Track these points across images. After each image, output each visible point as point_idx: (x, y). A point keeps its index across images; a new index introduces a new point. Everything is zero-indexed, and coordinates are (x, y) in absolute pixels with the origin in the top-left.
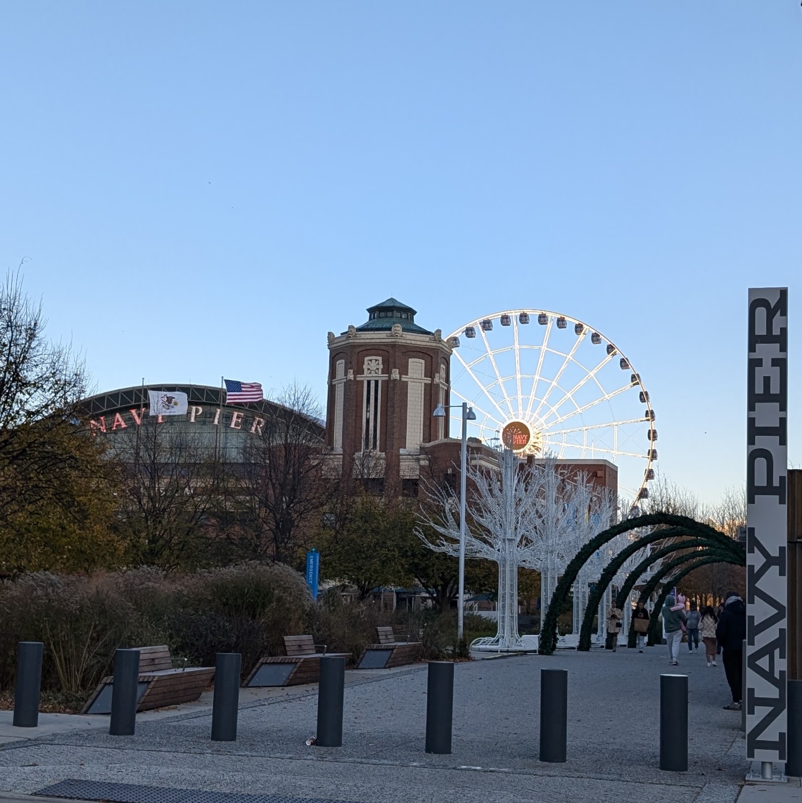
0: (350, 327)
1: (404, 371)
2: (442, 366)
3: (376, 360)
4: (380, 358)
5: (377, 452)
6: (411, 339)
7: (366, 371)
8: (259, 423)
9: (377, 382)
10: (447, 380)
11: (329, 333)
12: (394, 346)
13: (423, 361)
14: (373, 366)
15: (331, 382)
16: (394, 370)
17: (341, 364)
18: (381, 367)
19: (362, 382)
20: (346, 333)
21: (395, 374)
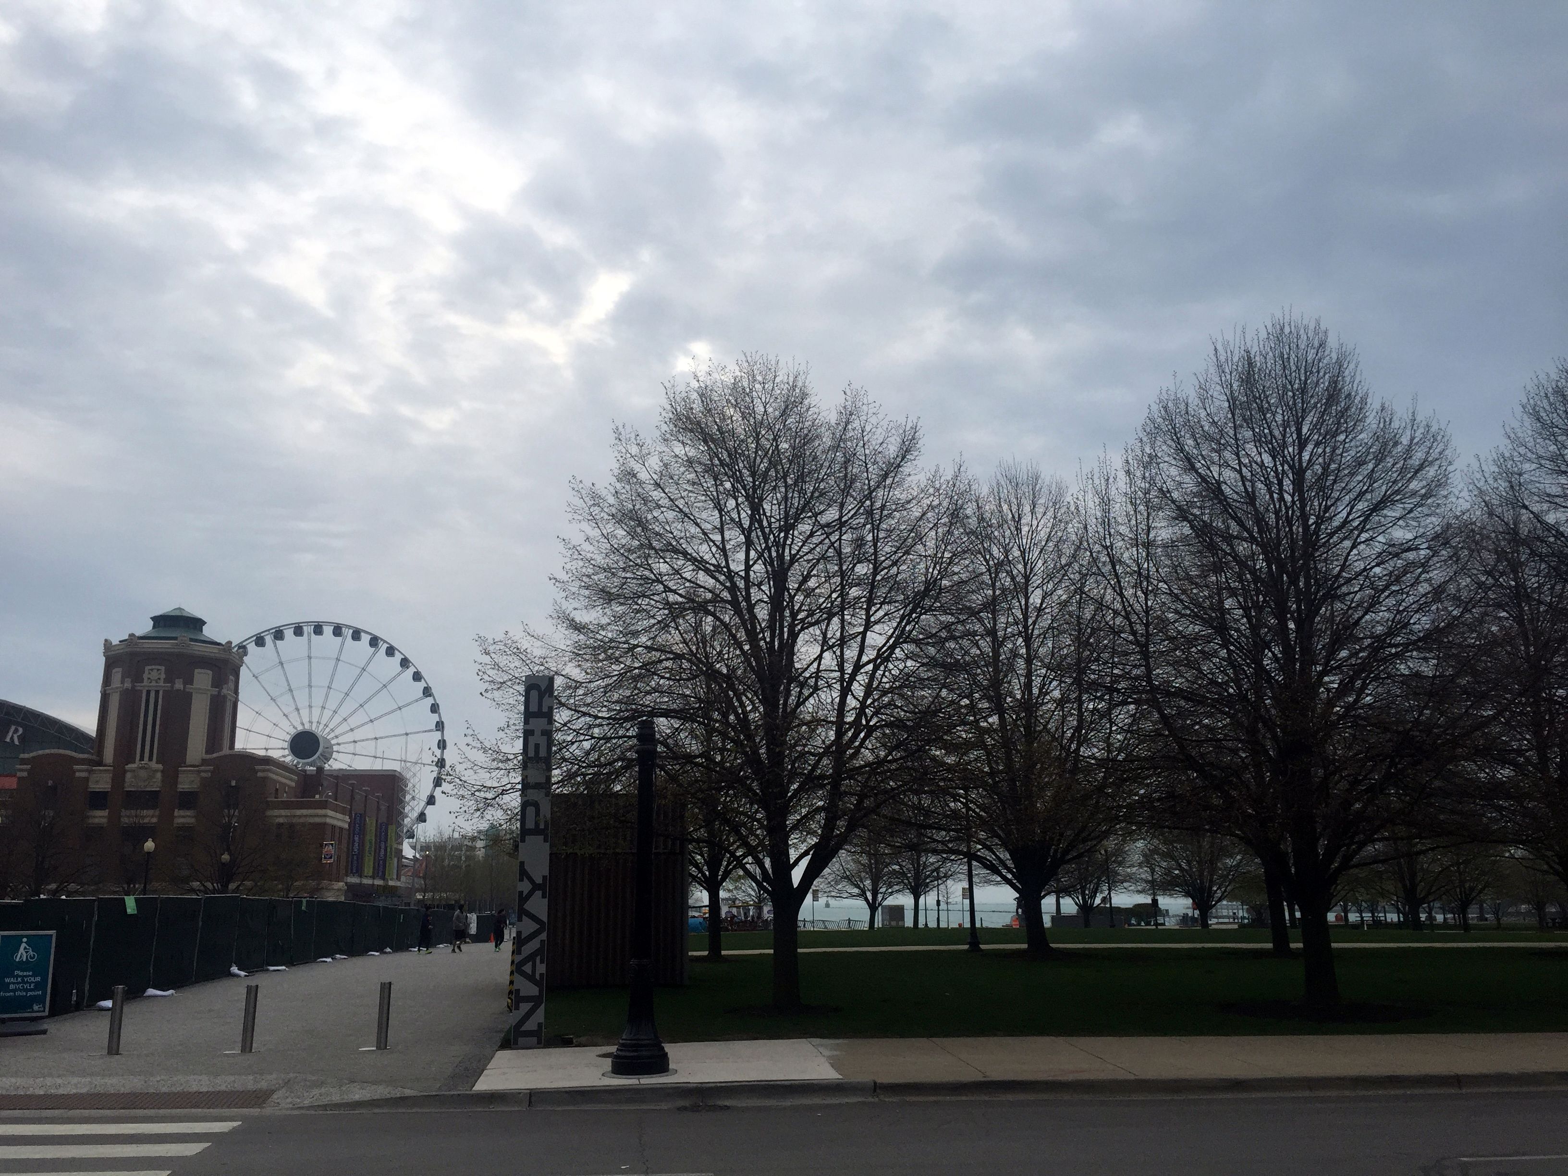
0: (130, 635)
1: (189, 680)
2: (231, 677)
3: (158, 670)
4: (163, 668)
5: (154, 765)
6: (198, 649)
7: (145, 680)
8: (16, 731)
9: (157, 692)
10: (236, 692)
11: (106, 640)
12: (179, 655)
13: (210, 672)
15: (105, 691)
16: (177, 680)
17: (117, 674)
18: (163, 676)
19: (141, 691)
20: (125, 640)
21: (179, 685)
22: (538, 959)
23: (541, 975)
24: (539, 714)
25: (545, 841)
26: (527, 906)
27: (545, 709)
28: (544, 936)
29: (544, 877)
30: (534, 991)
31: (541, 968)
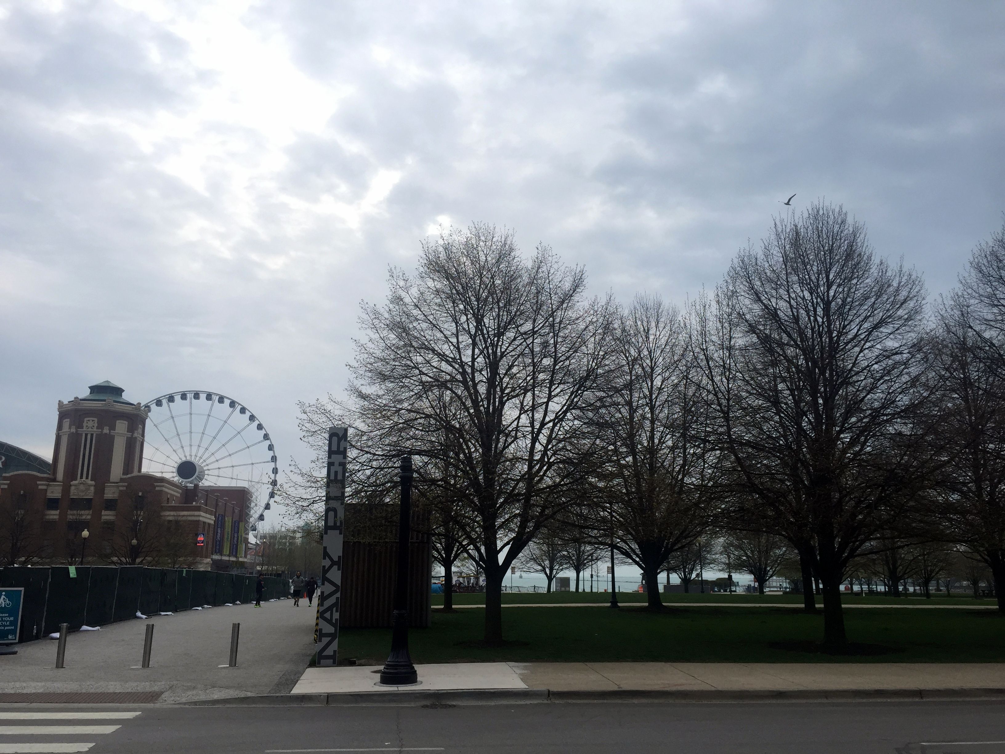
0: (75, 398)
1: (113, 427)
2: (140, 426)
3: (93, 421)
4: (96, 419)
5: (89, 482)
6: (119, 407)
7: (85, 427)
9: (92, 435)
10: (143, 435)
11: (59, 401)
12: (106, 411)
13: (127, 423)
14: (90, 424)
15: (58, 434)
16: (105, 427)
17: (66, 423)
18: (96, 425)
19: (82, 434)
20: (72, 401)
21: (106, 430)
22: (334, 609)
23: (336, 620)
24: (338, 452)
25: (340, 533)
26: (328, 575)
27: (342, 449)
28: (338, 595)
29: (339, 557)
30: (331, 630)
31: (336, 615)
